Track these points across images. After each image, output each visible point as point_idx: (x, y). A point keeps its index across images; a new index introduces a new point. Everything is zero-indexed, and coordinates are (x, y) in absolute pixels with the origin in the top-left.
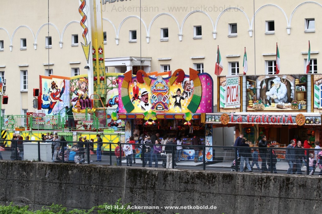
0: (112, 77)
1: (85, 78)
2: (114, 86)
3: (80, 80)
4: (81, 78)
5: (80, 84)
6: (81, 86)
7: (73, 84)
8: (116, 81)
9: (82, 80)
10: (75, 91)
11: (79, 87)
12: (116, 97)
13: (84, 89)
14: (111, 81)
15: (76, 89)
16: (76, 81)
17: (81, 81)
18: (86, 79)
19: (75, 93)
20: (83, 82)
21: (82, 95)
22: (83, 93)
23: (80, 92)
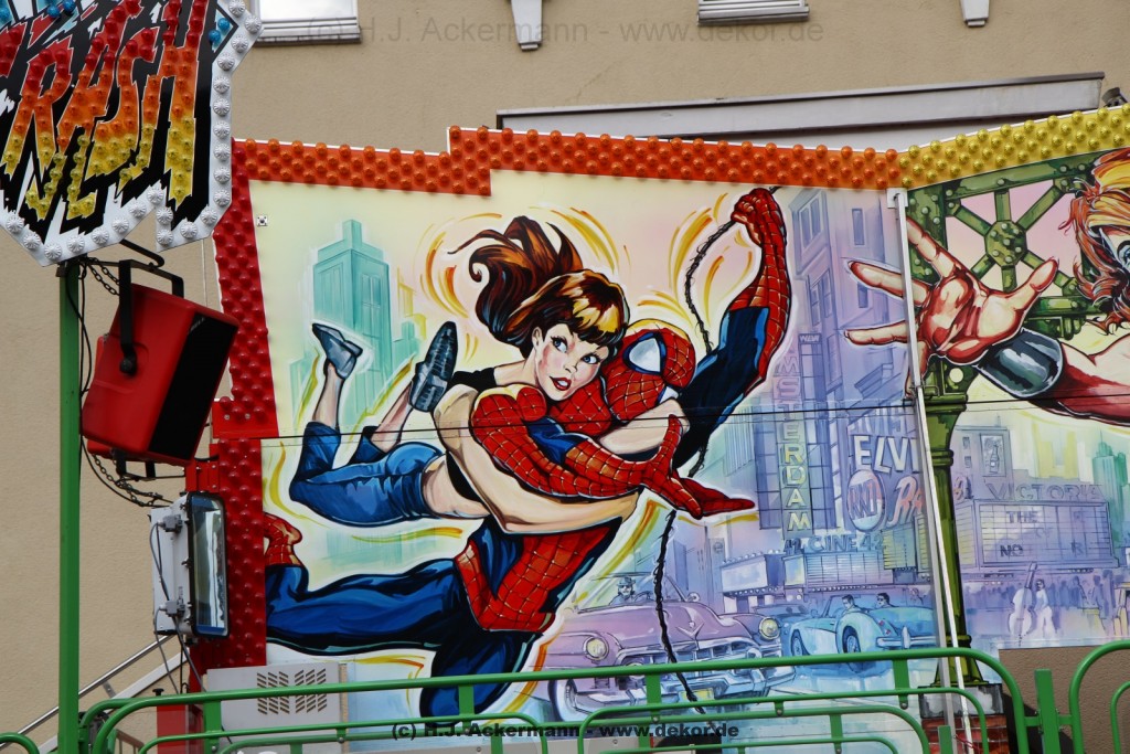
3: (1111, 177)
4: (1122, 155)
5: (1115, 240)
11: (1098, 289)
19: (1015, 378)
23: (1118, 359)
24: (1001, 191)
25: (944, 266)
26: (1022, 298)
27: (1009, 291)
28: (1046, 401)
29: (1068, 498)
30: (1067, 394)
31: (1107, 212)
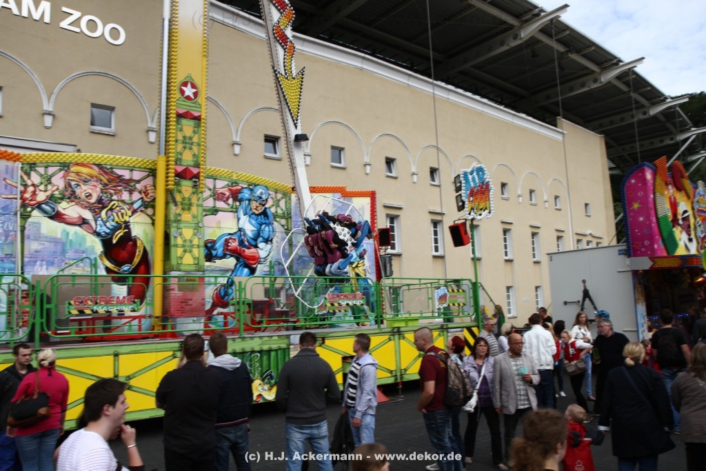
0: (215, 179)
1: (98, 165)
2: (220, 204)
3: (74, 169)
4: (77, 164)
5: (73, 183)
6: (78, 191)
7: (36, 179)
8: (227, 194)
9: (84, 170)
10: (45, 203)
11: (68, 194)
12: (228, 237)
13: (93, 200)
14: (210, 190)
15: (51, 197)
16: (51, 170)
17: (77, 173)
18: (106, 173)
19: (44, 212)
20: (89, 178)
21: (84, 219)
22: (88, 215)
23: (71, 210)
24: (46, 167)
25: (29, 183)
26: (48, 193)
27: (45, 191)
28: (52, 218)
29: (55, 241)
30: (57, 217)
31: (72, 176)
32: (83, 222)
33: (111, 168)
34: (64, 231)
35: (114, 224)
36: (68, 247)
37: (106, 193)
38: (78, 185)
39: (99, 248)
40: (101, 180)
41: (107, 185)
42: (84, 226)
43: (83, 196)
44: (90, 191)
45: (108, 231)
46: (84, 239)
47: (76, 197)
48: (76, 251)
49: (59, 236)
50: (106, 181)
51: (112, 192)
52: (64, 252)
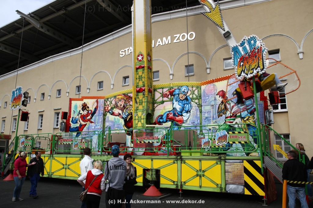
0: (163, 89)
1: (124, 94)
4: (118, 95)
5: (117, 102)
6: (118, 104)
7: (108, 103)
9: (120, 97)
10: (110, 110)
11: (115, 106)
12: (168, 113)
13: (122, 107)
14: (161, 93)
16: (112, 99)
17: (118, 98)
18: (125, 96)
19: (110, 113)
20: (121, 99)
21: (119, 113)
22: (120, 112)
23: (116, 111)
24: (111, 99)
25: (107, 104)
26: (111, 107)
27: (110, 106)
28: (111, 114)
29: (112, 122)
30: (113, 114)
31: (117, 100)
32: (119, 114)
33: (127, 94)
34: (115, 118)
35: (128, 114)
36: (115, 124)
37: (125, 103)
38: (118, 102)
39: (123, 123)
40: (124, 99)
41: (126, 100)
42: (120, 116)
43: (119, 106)
44: (121, 104)
45: (126, 116)
46: (119, 120)
47: (118, 107)
48: (117, 125)
49: (113, 120)
50: (125, 99)
51: (127, 102)
52: (114, 125)
